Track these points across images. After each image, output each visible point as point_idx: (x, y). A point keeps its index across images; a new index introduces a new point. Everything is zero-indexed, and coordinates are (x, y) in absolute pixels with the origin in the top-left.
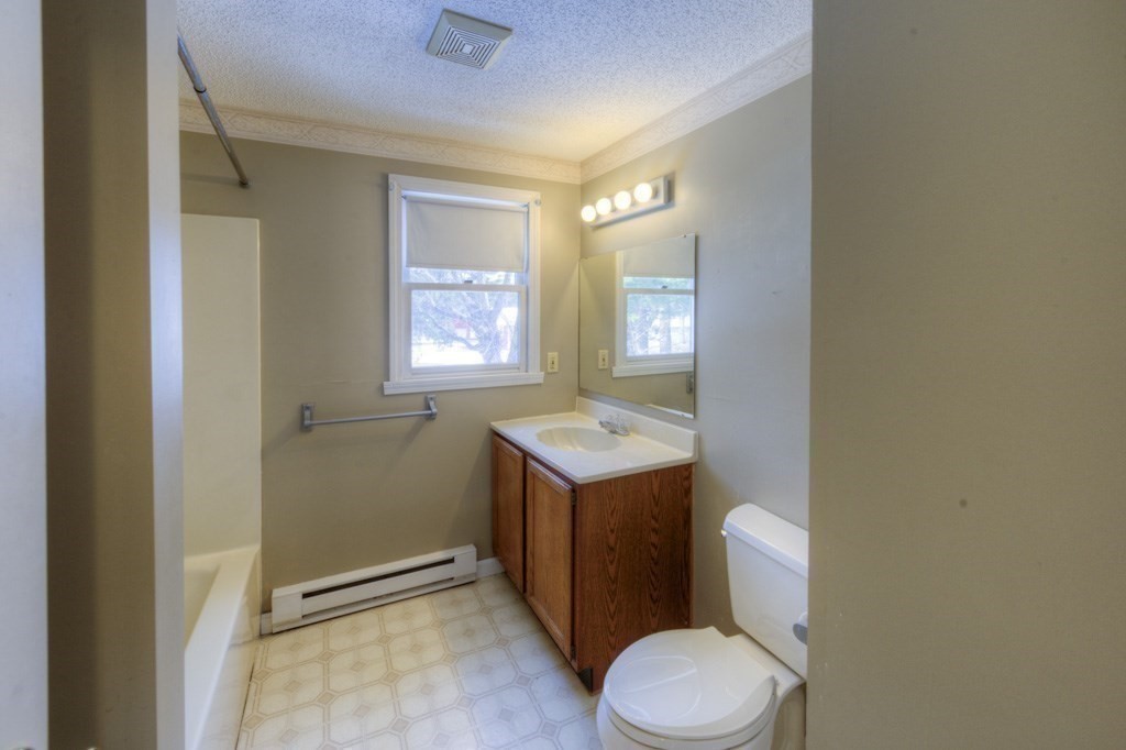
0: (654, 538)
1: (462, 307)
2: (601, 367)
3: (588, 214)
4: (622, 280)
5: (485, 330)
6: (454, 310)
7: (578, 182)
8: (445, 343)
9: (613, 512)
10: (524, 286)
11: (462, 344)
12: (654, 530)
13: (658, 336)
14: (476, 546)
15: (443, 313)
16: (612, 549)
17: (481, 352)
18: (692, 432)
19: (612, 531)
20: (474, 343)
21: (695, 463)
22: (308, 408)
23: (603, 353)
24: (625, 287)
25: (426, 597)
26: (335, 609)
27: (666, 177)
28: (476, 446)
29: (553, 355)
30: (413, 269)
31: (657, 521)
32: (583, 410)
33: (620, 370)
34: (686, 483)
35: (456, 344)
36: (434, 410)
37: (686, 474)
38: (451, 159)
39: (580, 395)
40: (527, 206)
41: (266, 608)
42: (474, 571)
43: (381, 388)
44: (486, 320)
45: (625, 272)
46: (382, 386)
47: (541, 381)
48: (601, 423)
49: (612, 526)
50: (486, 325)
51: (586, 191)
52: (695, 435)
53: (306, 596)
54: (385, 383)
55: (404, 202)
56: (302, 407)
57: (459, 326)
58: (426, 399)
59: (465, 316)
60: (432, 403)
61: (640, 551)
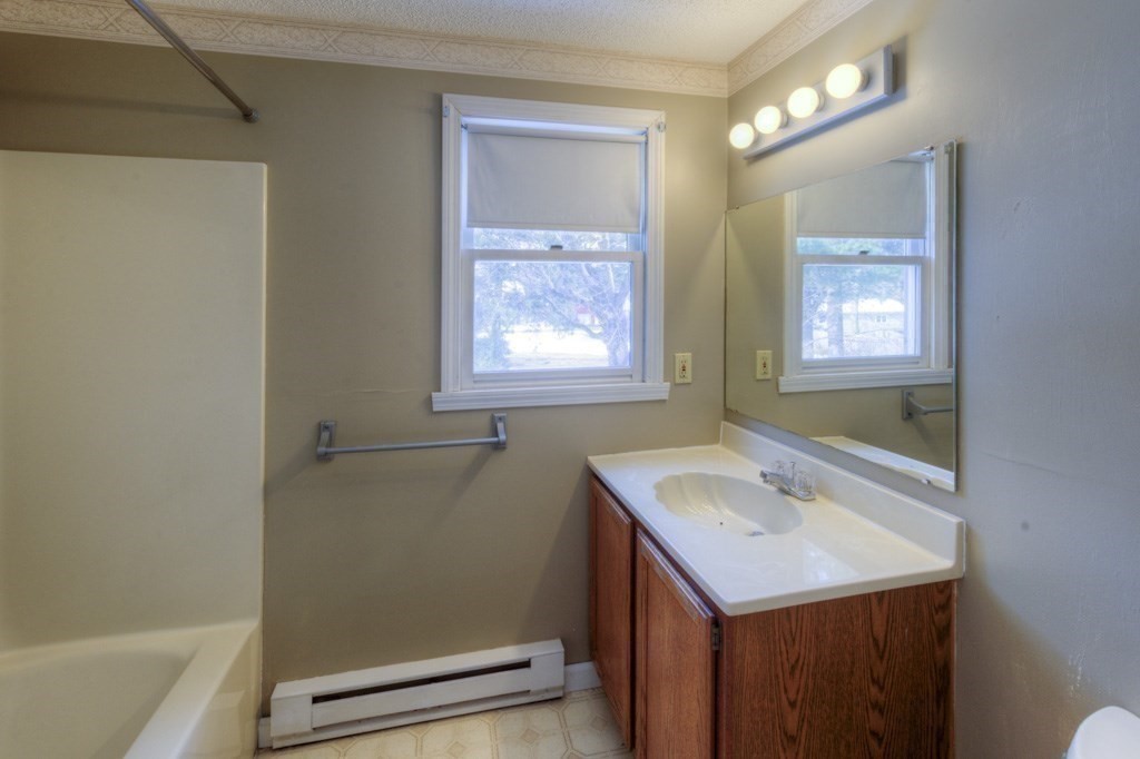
0: (876, 721)
1: (581, 290)
2: (759, 376)
3: (741, 137)
4: (793, 243)
5: (610, 316)
6: (575, 293)
7: (725, 94)
8: (566, 330)
9: (793, 668)
10: (640, 253)
11: (584, 332)
12: (875, 706)
13: (825, 325)
14: (565, 643)
15: (562, 296)
16: (792, 739)
17: (605, 341)
18: (954, 520)
19: (792, 705)
20: (596, 331)
21: (960, 581)
22: (327, 428)
23: (764, 354)
24: (800, 251)
25: (489, 716)
26: (360, 721)
27: (887, 49)
28: (564, 493)
29: (684, 357)
30: (477, 231)
31: (881, 688)
32: (731, 443)
33: (790, 381)
34: (940, 618)
35: (579, 333)
36: (502, 437)
37: (940, 599)
38: (533, 68)
39: (726, 419)
40: (645, 133)
41: (265, 712)
42: (561, 682)
43: (429, 401)
44: (611, 304)
45: (798, 231)
46: (431, 397)
47: (665, 396)
48: (764, 475)
49: (792, 696)
50: (611, 310)
51: (737, 106)
52: (960, 526)
53: (316, 700)
54: (434, 394)
55: (464, 134)
56: (319, 424)
57: (583, 311)
58: (493, 418)
59: (587, 299)
60: (500, 426)
61: (848, 745)
